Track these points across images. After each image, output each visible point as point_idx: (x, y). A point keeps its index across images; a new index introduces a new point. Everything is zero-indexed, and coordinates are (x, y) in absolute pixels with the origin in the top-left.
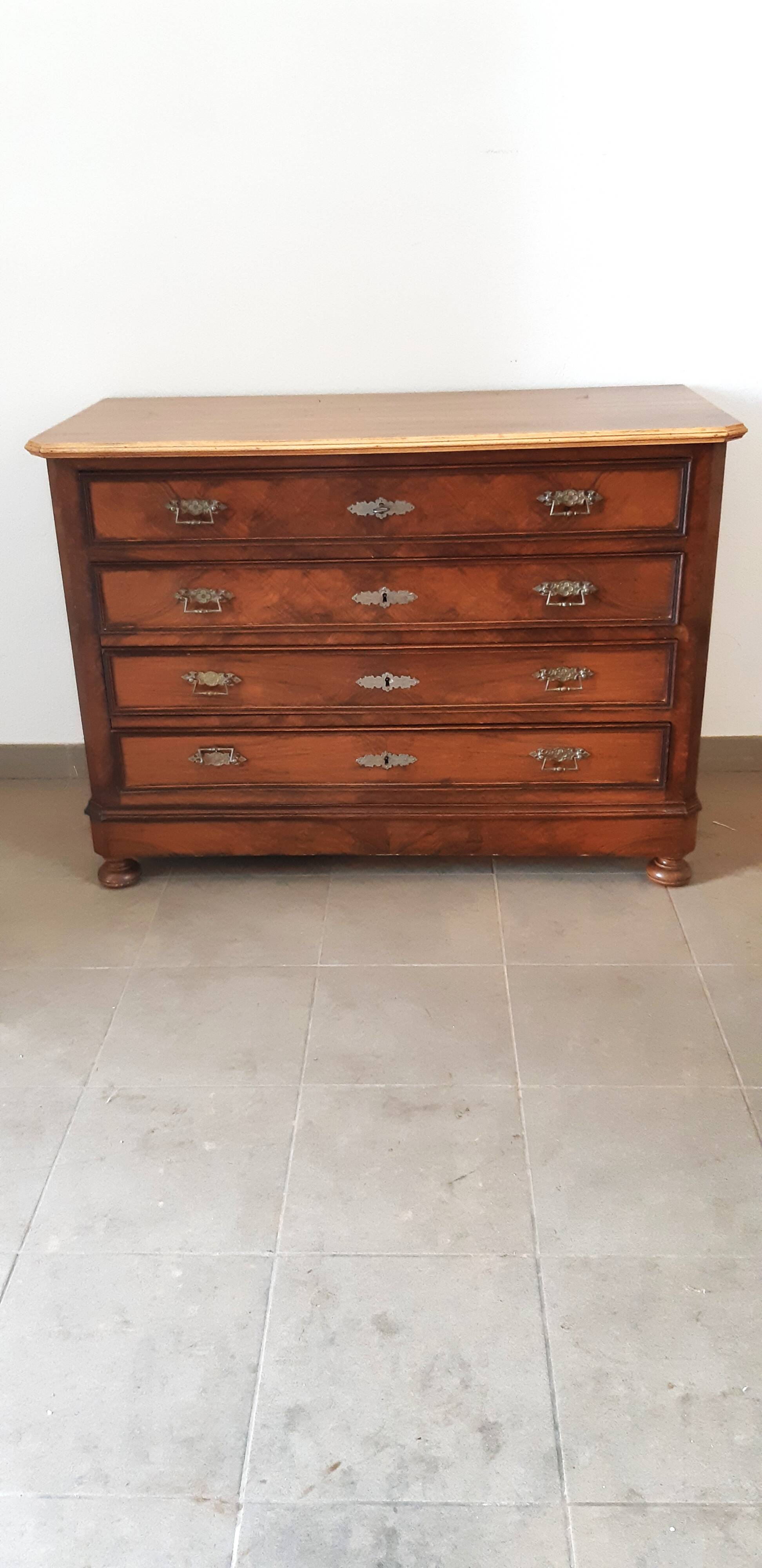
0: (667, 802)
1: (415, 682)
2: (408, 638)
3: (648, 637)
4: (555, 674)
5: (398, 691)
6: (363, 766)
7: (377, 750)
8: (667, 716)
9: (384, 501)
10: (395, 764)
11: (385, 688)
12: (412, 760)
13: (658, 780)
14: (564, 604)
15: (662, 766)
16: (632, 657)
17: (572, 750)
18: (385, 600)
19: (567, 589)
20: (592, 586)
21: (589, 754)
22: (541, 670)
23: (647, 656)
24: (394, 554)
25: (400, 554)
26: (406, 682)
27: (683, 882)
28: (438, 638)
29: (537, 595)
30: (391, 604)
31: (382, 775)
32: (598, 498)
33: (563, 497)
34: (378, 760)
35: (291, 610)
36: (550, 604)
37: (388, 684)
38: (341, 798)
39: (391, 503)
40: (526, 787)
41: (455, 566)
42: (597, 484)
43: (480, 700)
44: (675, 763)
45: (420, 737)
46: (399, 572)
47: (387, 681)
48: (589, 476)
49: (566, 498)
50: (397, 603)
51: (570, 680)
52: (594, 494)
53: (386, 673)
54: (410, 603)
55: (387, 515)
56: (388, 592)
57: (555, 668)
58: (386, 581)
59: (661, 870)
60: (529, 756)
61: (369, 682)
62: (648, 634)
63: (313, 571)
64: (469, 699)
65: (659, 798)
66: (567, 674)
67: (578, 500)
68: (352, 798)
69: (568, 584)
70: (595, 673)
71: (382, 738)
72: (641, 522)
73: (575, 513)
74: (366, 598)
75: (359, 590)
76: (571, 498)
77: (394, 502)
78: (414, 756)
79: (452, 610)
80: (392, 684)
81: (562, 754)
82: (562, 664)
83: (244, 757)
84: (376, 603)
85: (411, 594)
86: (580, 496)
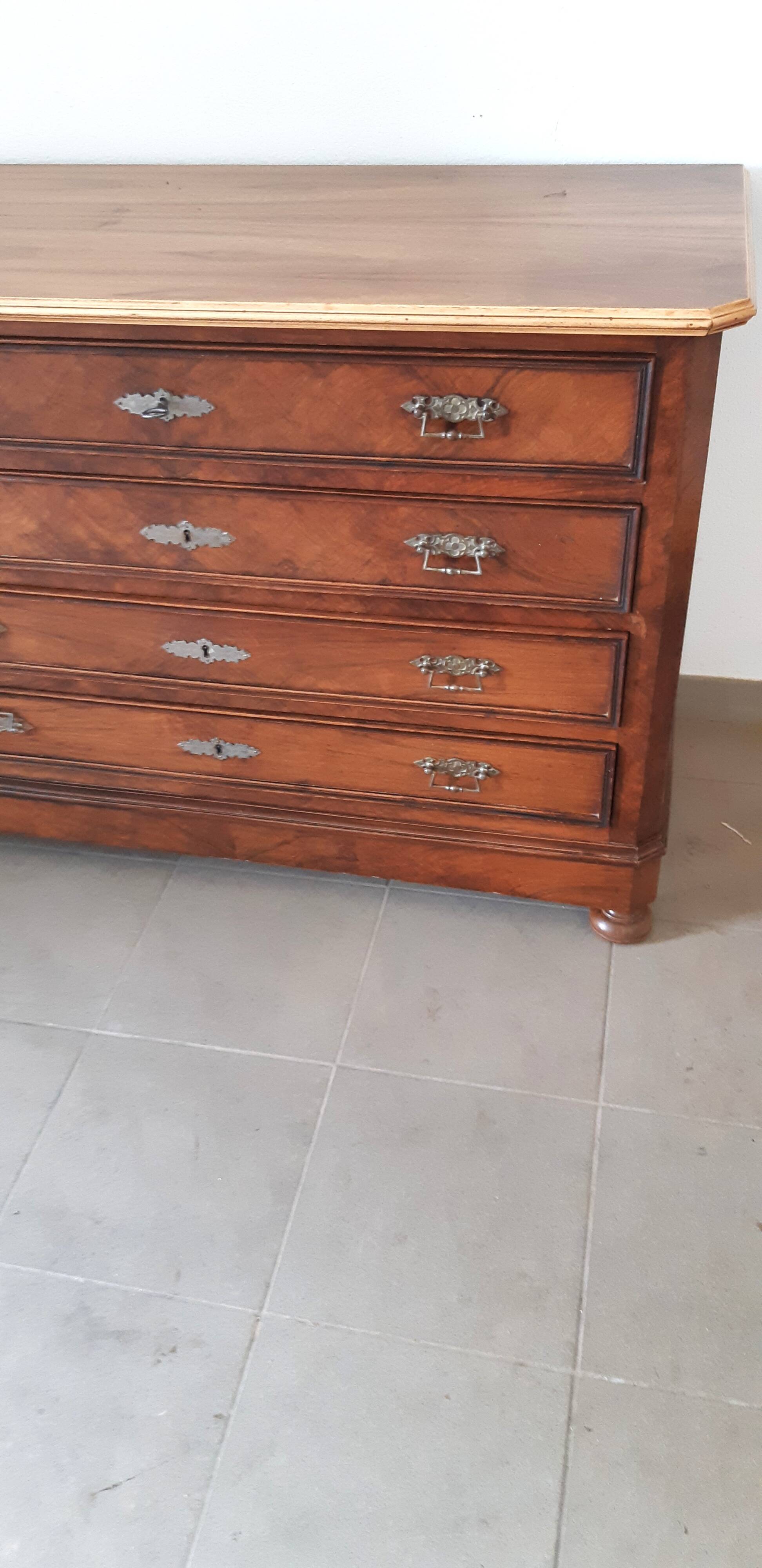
0: (613, 845)
1: (244, 656)
2: (227, 595)
3: (582, 625)
4: (444, 665)
5: (222, 665)
6: (188, 753)
7: (204, 735)
8: (612, 735)
9: (167, 395)
10: (232, 755)
11: (203, 659)
12: (253, 752)
13: (598, 815)
14: (449, 571)
15: (603, 800)
16: (557, 651)
17: (473, 765)
18: (188, 539)
19: (456, 546)
20: (495, 545)
21: (497, 772)
22: (423, 657)
23: (584, 652)
24: (191, 475)
25: (200, 476)
26: (233, 655)
27: (638, 938)
28: (270, 599)
29: (412, 552)
30: (197, 546)
31: (217, 767)
32: (499, 411)
33: (444, 406)
34: (207, 748)
35: (57, 541)
36: (429, 569)
37: (206, 654)
38: (165, 787)
39: (176, 399)
40: (410, 804)
41: (286, 500)
42: (497, 390)
43: (337, 686)
44: (623, 797)
45: (262, 725)
46: (205, 501)
47: (205, 649)
48: (486, 376)
49: (448, 409)
50: (207, 545)
51: (466, 674)
52: (494, 405)
53: (203, 640)
54: (224, 546)
55: (175, 416)
56: (190, 528)
57: (443, 657)
58: (186, 514)
59: (606, 919)
60: (413, 765)
61: (180, 649)
62: (584, 622)
63: (79, 490)
64: (322, 685)
65: (600, 837)
66: (459, 666)
67: (467, 413)
68: (178, 788)
69: (456, 540)
70: (503, 669)
71: (209, 720)
72: (570, 455)
73: (460, 436)
74: (160, 534)
75: (149, 523)
76: (456, 409)
77: (182, 397)
78: (256, 748)
79: (287, 561)
80: (213, 654)
81: (459, 768)
82: (453, 651)
83: (31, 724)
84: (175, 542)
85: (225, 533)
86: (470, 407)
